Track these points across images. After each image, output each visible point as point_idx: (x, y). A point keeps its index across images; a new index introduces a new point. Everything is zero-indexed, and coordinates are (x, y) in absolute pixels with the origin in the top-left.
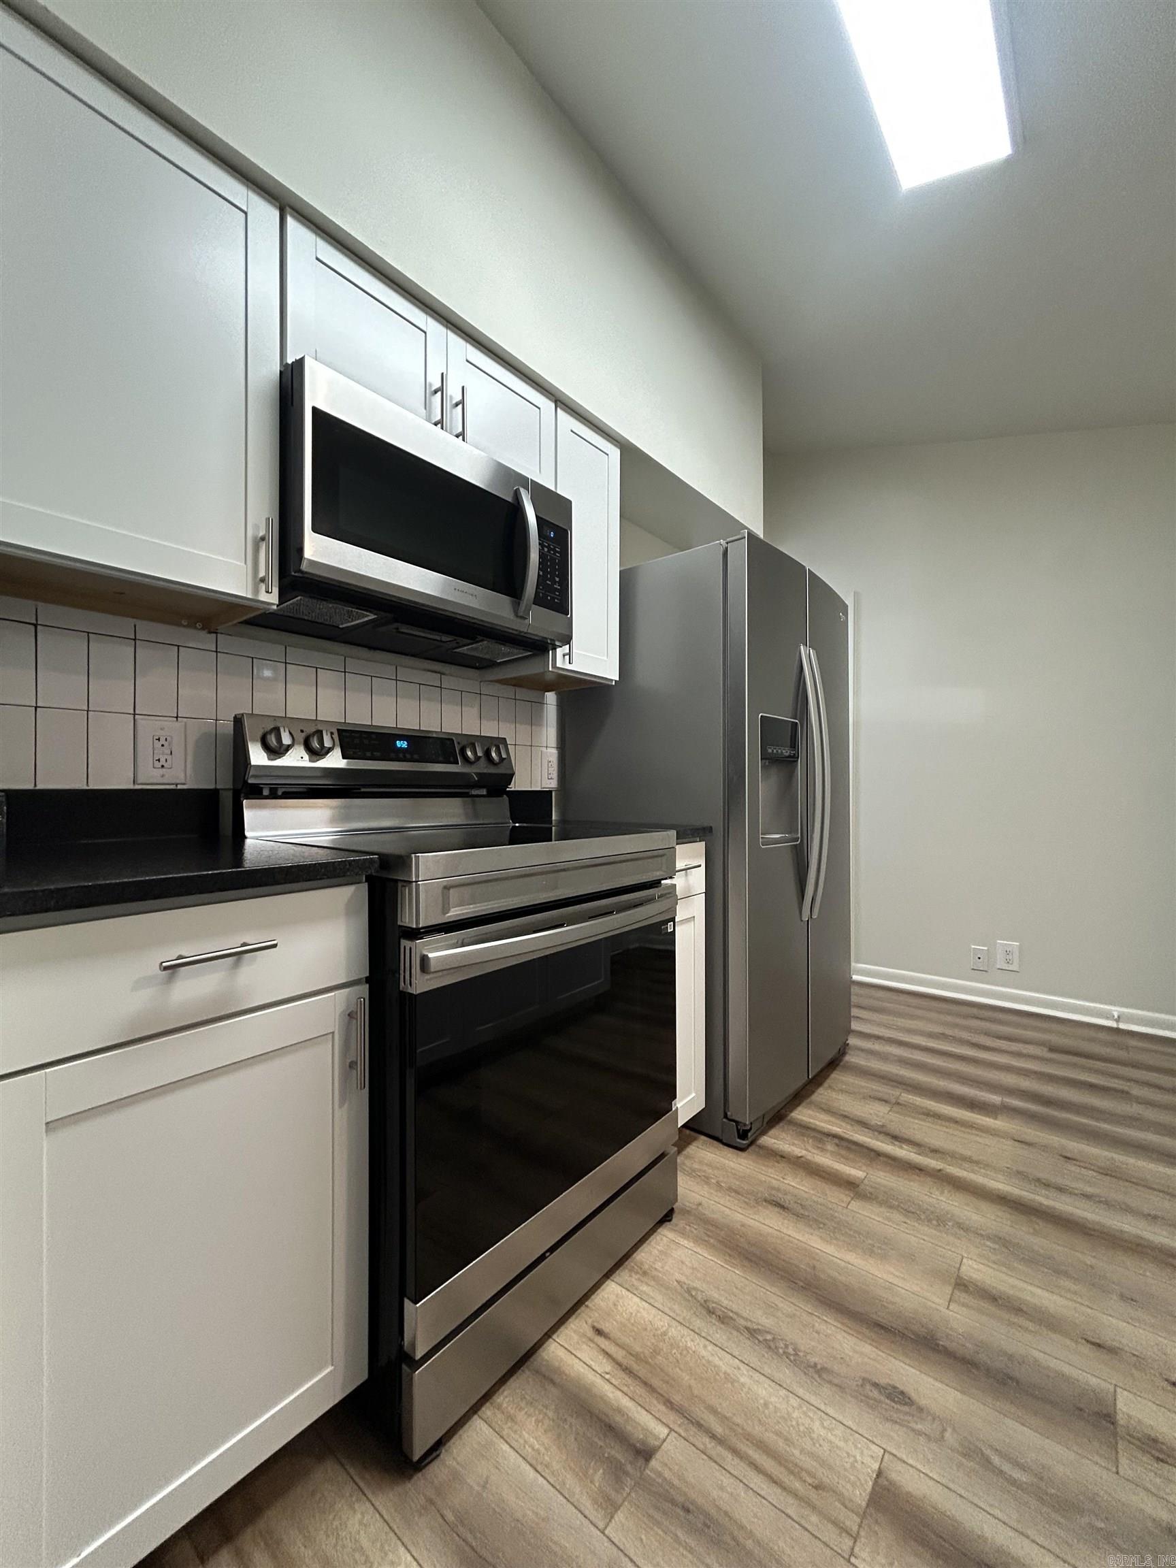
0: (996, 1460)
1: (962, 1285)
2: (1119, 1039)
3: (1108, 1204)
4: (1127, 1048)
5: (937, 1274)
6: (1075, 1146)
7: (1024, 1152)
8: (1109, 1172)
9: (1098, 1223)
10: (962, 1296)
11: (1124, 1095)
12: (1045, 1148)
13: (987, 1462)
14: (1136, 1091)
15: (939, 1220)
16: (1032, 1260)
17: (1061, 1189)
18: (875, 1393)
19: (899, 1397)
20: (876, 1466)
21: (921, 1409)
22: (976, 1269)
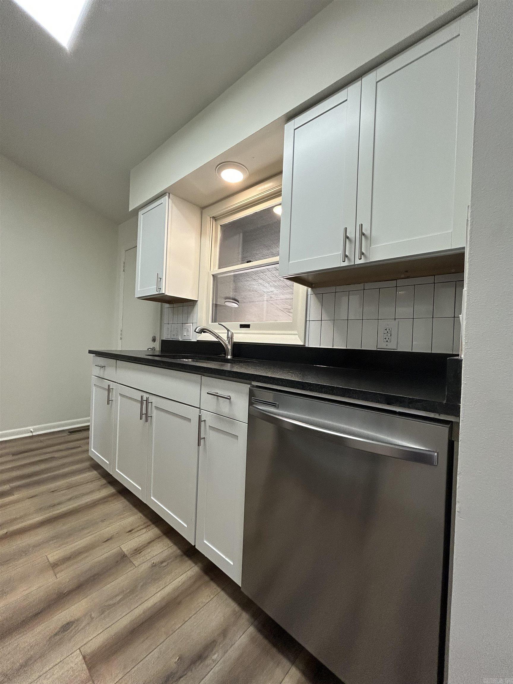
0: (111, 602)
1: (54, 566)
2: (36, 439)
3: (76, 497)
4: (41, 442)
5: (42, 571)
6: (52, 486)
7: (35, 500)
8: (69, 487)
9: (79, 506)
10: (58, 569)
11: (52, 459)
12: (42, 493)
13: (110, 607)
14: (56, 455)
15: (24, 552)
16: (70, 534)
17: (59, 504)
18: (58, 637)
19: (67, 627)
20: (81, 657)
21: (78, 620)
22: (54, 555)
